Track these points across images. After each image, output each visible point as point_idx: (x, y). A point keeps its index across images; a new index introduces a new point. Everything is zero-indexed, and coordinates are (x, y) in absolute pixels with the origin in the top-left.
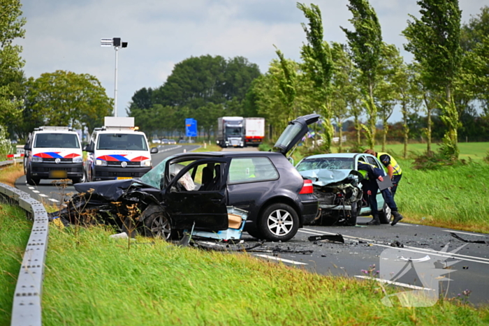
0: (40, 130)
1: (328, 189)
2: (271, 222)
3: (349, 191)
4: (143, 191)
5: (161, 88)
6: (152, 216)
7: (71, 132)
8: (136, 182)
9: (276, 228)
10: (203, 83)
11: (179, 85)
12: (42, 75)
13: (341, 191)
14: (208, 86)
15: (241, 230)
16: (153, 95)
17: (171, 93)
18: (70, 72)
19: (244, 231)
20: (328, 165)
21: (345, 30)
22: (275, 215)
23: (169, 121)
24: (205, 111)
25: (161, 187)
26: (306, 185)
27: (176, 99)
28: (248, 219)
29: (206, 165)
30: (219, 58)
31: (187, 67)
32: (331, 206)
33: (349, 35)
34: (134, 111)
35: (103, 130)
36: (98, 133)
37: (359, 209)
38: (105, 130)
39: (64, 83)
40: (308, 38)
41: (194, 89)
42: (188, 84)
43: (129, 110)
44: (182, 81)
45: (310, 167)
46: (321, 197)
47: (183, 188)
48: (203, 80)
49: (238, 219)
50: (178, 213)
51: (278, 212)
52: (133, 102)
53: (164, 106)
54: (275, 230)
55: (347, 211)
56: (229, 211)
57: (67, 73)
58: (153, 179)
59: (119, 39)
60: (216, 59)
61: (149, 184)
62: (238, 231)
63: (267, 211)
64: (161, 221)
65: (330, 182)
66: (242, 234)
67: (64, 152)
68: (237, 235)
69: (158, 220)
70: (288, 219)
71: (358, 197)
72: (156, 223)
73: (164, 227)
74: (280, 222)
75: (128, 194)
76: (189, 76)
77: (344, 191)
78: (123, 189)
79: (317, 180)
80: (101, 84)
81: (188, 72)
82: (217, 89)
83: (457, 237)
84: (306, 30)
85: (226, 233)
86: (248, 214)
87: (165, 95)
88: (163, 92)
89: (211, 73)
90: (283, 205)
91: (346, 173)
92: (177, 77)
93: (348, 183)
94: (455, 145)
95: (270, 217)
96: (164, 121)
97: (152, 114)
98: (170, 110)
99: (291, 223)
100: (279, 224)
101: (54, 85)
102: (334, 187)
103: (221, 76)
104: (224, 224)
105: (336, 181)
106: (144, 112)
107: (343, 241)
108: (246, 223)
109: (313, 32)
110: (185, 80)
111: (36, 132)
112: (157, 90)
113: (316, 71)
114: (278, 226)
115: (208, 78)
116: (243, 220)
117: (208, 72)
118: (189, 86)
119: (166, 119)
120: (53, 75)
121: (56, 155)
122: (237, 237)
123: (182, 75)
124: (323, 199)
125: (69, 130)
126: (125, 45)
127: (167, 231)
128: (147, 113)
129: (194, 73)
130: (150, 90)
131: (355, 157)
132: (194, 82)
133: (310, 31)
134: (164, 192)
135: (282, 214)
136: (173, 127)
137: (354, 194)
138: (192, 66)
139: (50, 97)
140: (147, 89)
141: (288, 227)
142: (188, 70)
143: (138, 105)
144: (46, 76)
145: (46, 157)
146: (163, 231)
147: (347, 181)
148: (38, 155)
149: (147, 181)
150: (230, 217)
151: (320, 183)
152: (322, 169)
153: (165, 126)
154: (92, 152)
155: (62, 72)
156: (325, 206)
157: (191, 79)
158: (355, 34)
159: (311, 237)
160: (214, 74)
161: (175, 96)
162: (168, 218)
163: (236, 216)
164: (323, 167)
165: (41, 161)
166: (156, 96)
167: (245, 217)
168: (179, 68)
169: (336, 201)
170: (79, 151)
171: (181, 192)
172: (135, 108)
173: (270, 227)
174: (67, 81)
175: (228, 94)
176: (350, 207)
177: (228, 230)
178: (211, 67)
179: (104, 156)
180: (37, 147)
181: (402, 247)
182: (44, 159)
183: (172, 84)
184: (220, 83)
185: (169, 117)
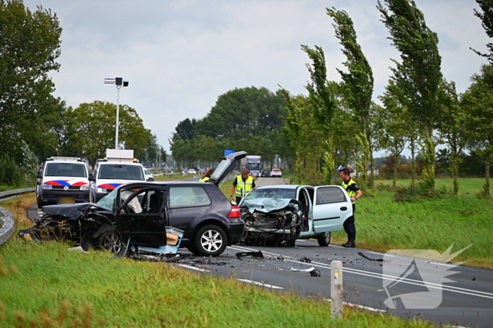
0: (51, 160)
1: (272, 215)
2: (204, 241)
3: (290, 217)
4: (97, 213)
5: (205, 119)
6: (105, 234)
7: (79, 163)
8: (94, 205)
9: (208, 245)
10: (247, 114)
11: (223, 116)
12: (81, 105)
13: (282, 217)
14: (251, 117)
15: (178, 246)
16: (197, 126)
17: (214, 124)
18: (108, 103)
19: (180, 247)
20: (273, 195)
21: (341, 72)
22: (207, 235)
23: (210, 152)
24: (245, 142)
25: (114, 210)
26: (233, 210)
27: (220, 130)
28: (184, 237)
29: (153, 192)
30: (264, 90)
31: (231, 99)
32: (273, 230)
33: (344, 76)
34: (177, 141)
35: (105, 161)
36: (100, 163)
37: (298, 233)
38: (106, 161)
39: (103, 114)
40: (312, 78)
41: (238, 120)
42: (232, 115)
43: (171, 141)
44: (225, 112)
45: (259, 196)
46: (266, 222)
47: (132, 210)
48: (247, 111)
49: (176, 237)
50: (126, 232)
51: (210, 232)
52: (176, 132)
53: (207, 137)
54: (207, 247)
55: (287, 234)
56: (167, 230)
57: (105, 104)
58: (107, 203)
59: (121, 79)
60: (261, 90)
61: (104, 207)
62: (175, 247)
63: (200, 231)
64: (113, 238)
65: (273, 209)
66: (178, 250)
67: (72, 181)
68: (174, 250)
69: (110, 237)
70: (218, 238)
71: (297, 222)
72: (109, 239)
73: (115, 243)
74: (211, 240)
75: (86, 216)
76: (233, 108)
77: (285, 217)
78: (82, 211)
79: (263, 207)
80: (139, 116)
81: (232, 103)
82: (260, 121)
83: (363, 256)
84: (310, 70)
85: (165, 249)
86: (184, 233)
87: (209, 126)
88: (207, 123)
89: (256, 104)
90: (213, 226)
91: (286, 202)
92: (221, 108)
93: (288, 210)
94: (432, 180)
95: (204, 236)
96: (206, 152)
97: (195, 145)
98: (211, 141)
99: (221, 241)
100: (211, 242)
101: (92, 115)
102: (277, 213)
103: (264, 108)
104: (163, 241)
105: (278, 208)
106: (186, 143)
107: (262, 257)
108: (182, 241)
109: (316, 72)
110: (229, 111)
111: (47, 162)
112: (200, 121)
113: (320, 109)
114: (210, 244)
115: (253, 109)
116: (179, 238)
117: (252, 103)
118: (231, 117)
119: (208, 150)
120: (91, 105)
121: (65, 183)
122: (174, 252)
123: (226, 106)
124: (267, 224)
125: (78, 160)
126: (126, 84)
127: (118, 246)
128: (189, 144)
129: (238, 105)
130: (194, 121)
131: (297, 188)
132: (238, 114)
133: (314, 71)
134: (115, 214)
135: (214, 234)
136: (214, 158)
137: (293, 220)
138: (236, 97)
139: (88, 127)
140: (191, 120)
141: (218, 245)
142: (233, 102)
143: (181, 136)
144: (84, 106)
145: (55, 184)
146: (114, 246)
147: (287, 208)
148: (48, 183)
149: (102, 205)
150: (168, 235)
151: (265, 210)
152: (267, 199)
153: (206, 157)
154: (95, 181)
155: (100, 102)
156: (268, 230)
157: (235, 111)
158: (350, 76)
159: (238, 254)
160: (258, 106)
161: (218, 127)
162: (119, 235)
163: (173, 234)
164: (269, 197)
165: (51, 188)
166: (200, 127)
167: (181, 235)
168: (223, 100)
169: (277, 226)
170: (85, 180)
171: (129, 214)
172: (179, 139)
173: (203, 244)
174: (105, 112)
175: (272, 125)
176: (289, 231)
177: (167, 246)
178: (256, 98)
179: (104, 185)
180: (47, 176)
181: (310, 262)
182: (53, 187)
183: (216, 114)
184: (263, 115)
185: (210, 148)
